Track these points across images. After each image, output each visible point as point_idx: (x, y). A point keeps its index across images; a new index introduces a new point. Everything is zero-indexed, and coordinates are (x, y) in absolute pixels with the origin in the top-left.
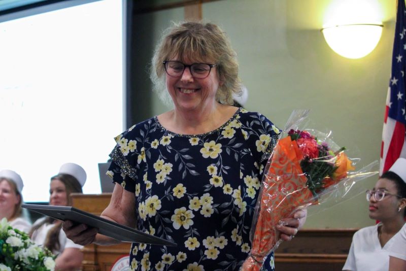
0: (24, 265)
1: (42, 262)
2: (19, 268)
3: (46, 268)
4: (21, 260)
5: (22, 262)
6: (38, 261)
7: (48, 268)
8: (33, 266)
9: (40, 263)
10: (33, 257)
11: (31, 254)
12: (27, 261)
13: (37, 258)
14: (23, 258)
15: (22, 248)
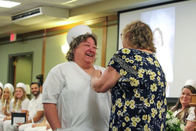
0: (170, 127)
1: (179, 126)
2: (168, 129)
3: (181, 129)
4: (169, 125)
5: (170, 126)
6: (177, 126)
7: (182, 129)
8: (174, 128)
9: (178, 126)
10: (175, 124)
11: (174, 122)
12: (172, 126)
13: (177, 124)
14: (170, 124)
15: (169, 119)
